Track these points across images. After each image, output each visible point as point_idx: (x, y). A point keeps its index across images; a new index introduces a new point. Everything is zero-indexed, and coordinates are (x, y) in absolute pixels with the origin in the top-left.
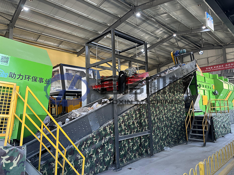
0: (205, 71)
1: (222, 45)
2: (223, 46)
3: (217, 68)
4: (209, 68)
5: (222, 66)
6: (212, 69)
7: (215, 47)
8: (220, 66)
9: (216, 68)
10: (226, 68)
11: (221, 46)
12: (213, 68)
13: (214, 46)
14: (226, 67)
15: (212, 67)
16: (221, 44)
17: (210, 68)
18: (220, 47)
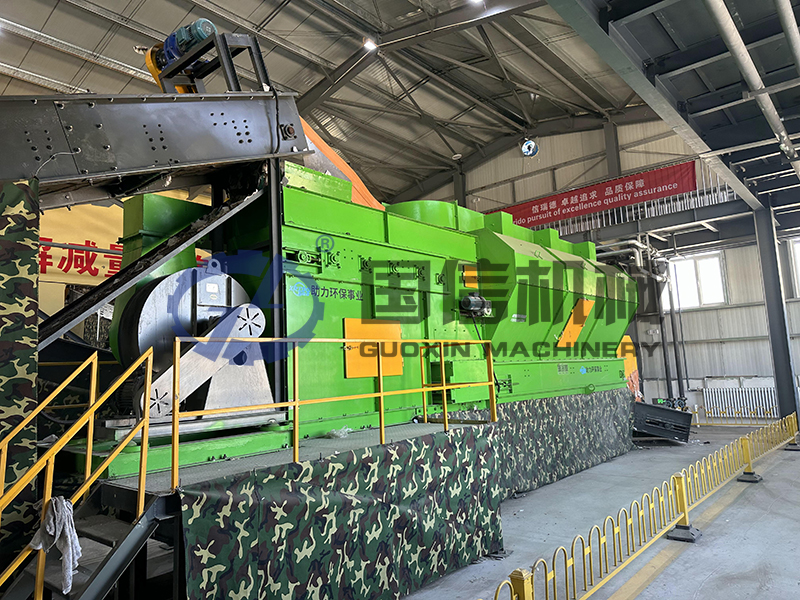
0: (530, 220)
1: (602, 111)
2: (607, 115)
3: (574, 205)
4: (544, 207)
5: (593, 195)
6: (553, 211)
7: (576, 120)
8: (584, 197)
9: (568, 206)
10: (607, 202)
11: (599, 115)
12: (559, 204)
13: (573, 116)
14: (608, 197)
15: (554, 203)
16: (599, 109)
17: (545, 205)
18: (595, 122)
